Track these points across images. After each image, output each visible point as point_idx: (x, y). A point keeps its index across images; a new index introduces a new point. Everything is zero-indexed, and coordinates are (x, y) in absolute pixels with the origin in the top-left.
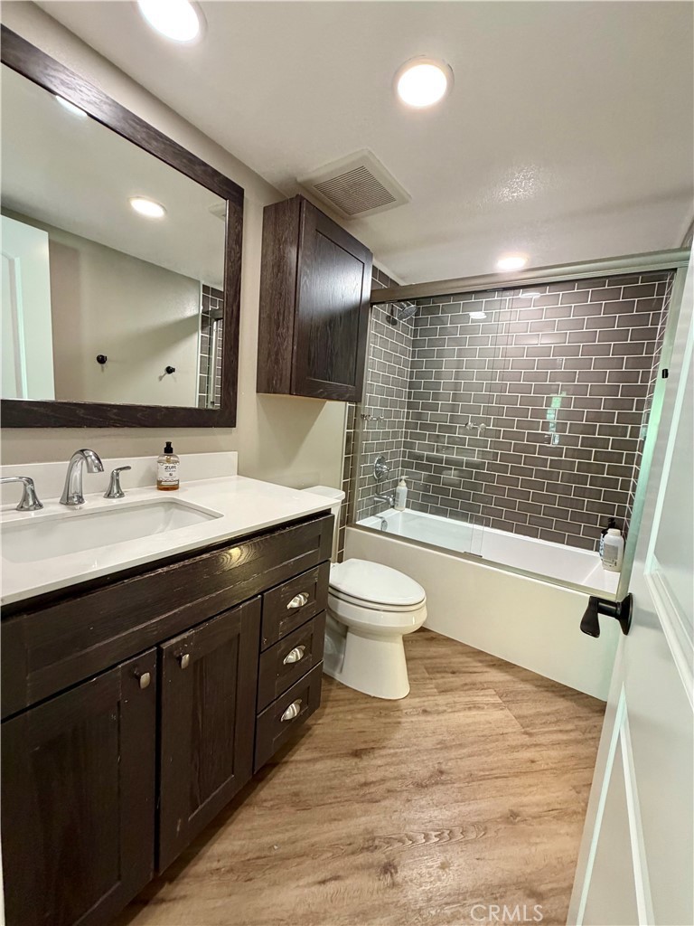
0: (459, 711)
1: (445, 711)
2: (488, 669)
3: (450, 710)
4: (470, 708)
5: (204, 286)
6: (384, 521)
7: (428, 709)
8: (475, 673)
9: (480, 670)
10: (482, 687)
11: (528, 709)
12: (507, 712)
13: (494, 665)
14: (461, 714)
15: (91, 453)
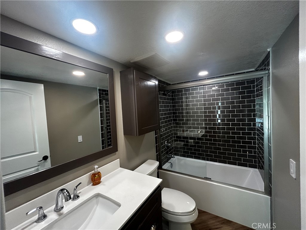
2: (222, 226)
5: (99, 89)
6: (171, 164)
8: (218, 228)
13: (224, 223)
15: (65, 190)
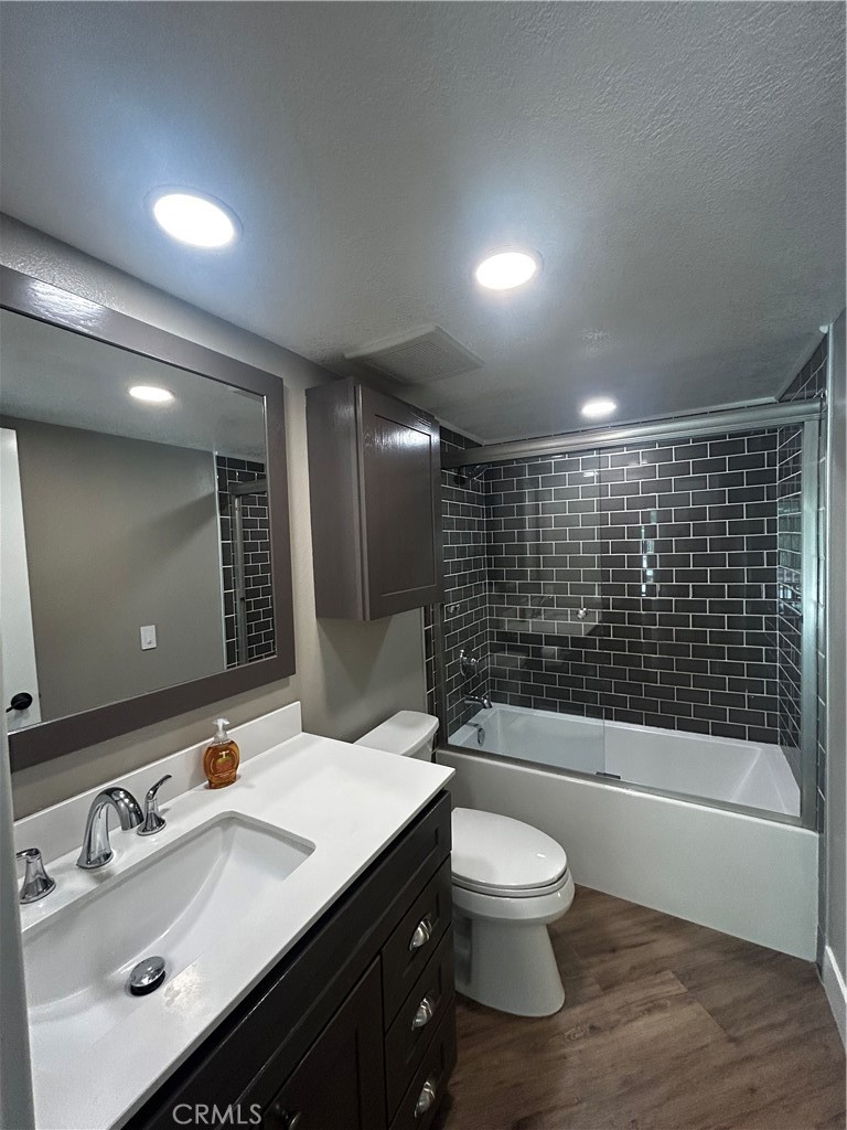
0: (636, 1019)
1: (618, 1021)
2: (655, 936)
3: (624, 1020)
4: (649, 1011)
5: (217, 457)
6: (480, 730)
7: (597, 1024)
8: (641, 945)
9: (645, 938)
10: (655, 968)
11: (723, 994)
12: (697, 1006)
13: (660, 927)
14: (640, 1023)
